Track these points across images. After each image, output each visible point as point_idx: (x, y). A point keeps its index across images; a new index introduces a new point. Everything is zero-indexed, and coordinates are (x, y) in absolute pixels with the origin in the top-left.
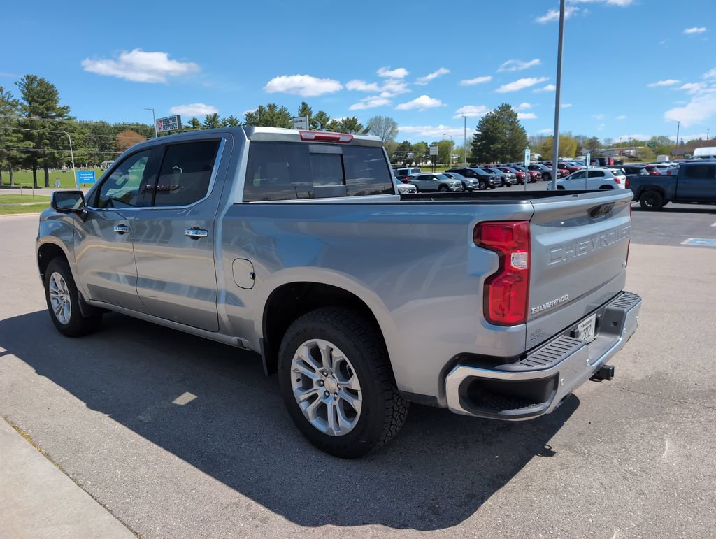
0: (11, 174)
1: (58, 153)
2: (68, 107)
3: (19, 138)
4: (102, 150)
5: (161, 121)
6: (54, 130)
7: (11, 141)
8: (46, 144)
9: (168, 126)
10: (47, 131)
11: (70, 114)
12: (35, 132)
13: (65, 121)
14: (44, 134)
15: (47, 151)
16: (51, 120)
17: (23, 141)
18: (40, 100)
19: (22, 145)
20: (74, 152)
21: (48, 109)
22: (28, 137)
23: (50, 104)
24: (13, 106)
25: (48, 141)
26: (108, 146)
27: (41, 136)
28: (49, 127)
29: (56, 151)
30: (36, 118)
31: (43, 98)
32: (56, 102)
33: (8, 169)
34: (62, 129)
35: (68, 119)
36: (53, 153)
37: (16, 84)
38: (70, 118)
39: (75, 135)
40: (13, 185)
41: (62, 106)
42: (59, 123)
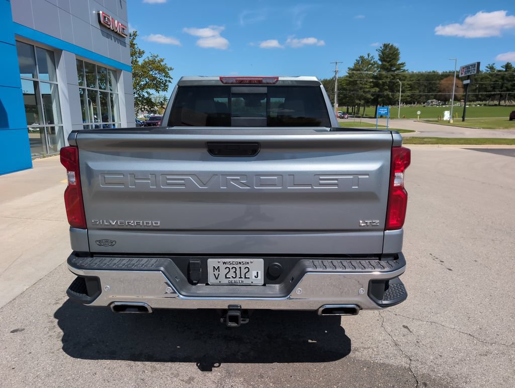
0: (364, 109)
1: (392, 95)
2: (404, 63)
3: (371, 86)
4: (429, 92)
5: (463, 68)
6: (393, 79)
7: (367, 88)
8: (386, 90)
9: (469, 71)
10: (389, 80)
11: (405, 68)
12: (380, 82)
13: (400, 73)
14: (386, 82)
15: (385, 94)
16: (392, 73)
17: (373, 88)
18: (388, 60)
19: (373, 90)
20: (403, 94)
21: (391, 65)
22: (376, 85)
23: (394, 62)
24: (373, 65)
25: (387, 87)
26: (434, 88)
27: (384, 84)
28: (390, 78)
29: (390, 93)
30: (384, 73)
31: (390, 58)
32: (398, 59)
33: (364, 106)
34: (397, 79)
35: (402, 72)
36: (388, 95)
37: (377, 50)
38: (404, 71)
39: (405, 82)
40: (364, 116)
41: (401, 63)
42: (397, 75)
